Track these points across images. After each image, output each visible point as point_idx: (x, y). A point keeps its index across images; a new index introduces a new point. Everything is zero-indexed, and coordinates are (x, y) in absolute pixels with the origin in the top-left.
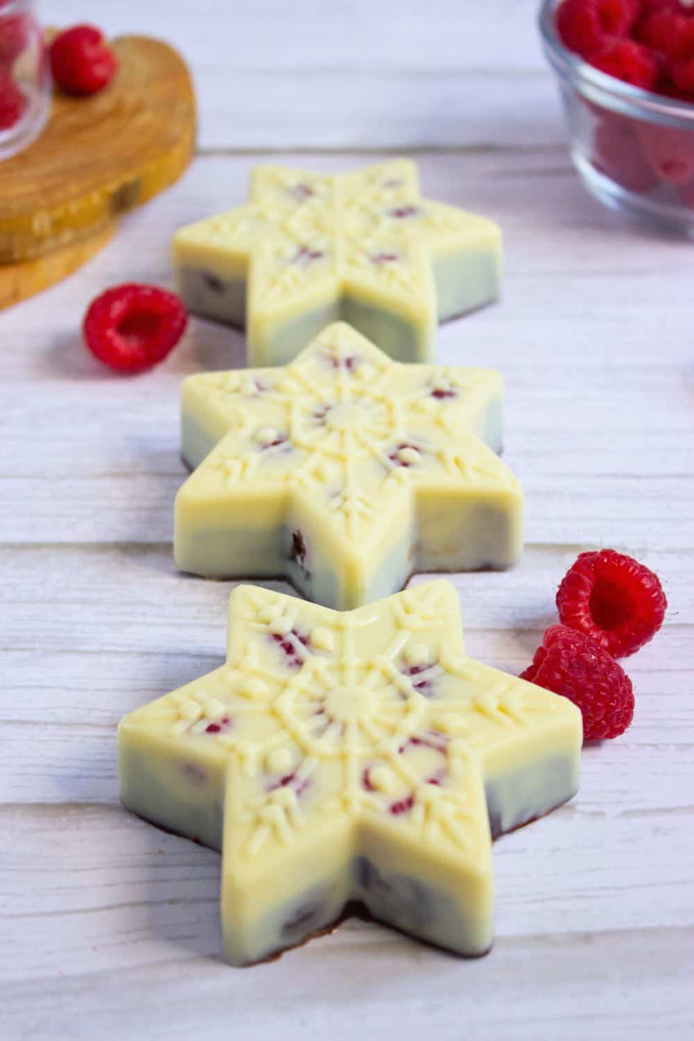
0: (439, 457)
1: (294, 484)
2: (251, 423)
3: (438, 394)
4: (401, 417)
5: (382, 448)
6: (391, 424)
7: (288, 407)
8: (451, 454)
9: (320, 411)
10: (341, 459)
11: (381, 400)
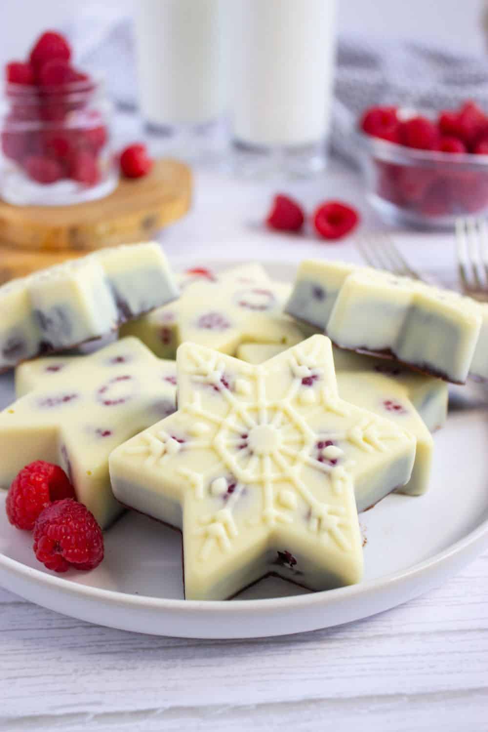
0: (350, 441)
1: (273, 524)
2: (200, 479)
3: (307, 381)
4: (301, 418)
5: (308, 454)
6: (298, 429)
7: (213, 449)
8: (358, 435)
9: (241, 441)
10: (288, 481)
11: (274, 409)
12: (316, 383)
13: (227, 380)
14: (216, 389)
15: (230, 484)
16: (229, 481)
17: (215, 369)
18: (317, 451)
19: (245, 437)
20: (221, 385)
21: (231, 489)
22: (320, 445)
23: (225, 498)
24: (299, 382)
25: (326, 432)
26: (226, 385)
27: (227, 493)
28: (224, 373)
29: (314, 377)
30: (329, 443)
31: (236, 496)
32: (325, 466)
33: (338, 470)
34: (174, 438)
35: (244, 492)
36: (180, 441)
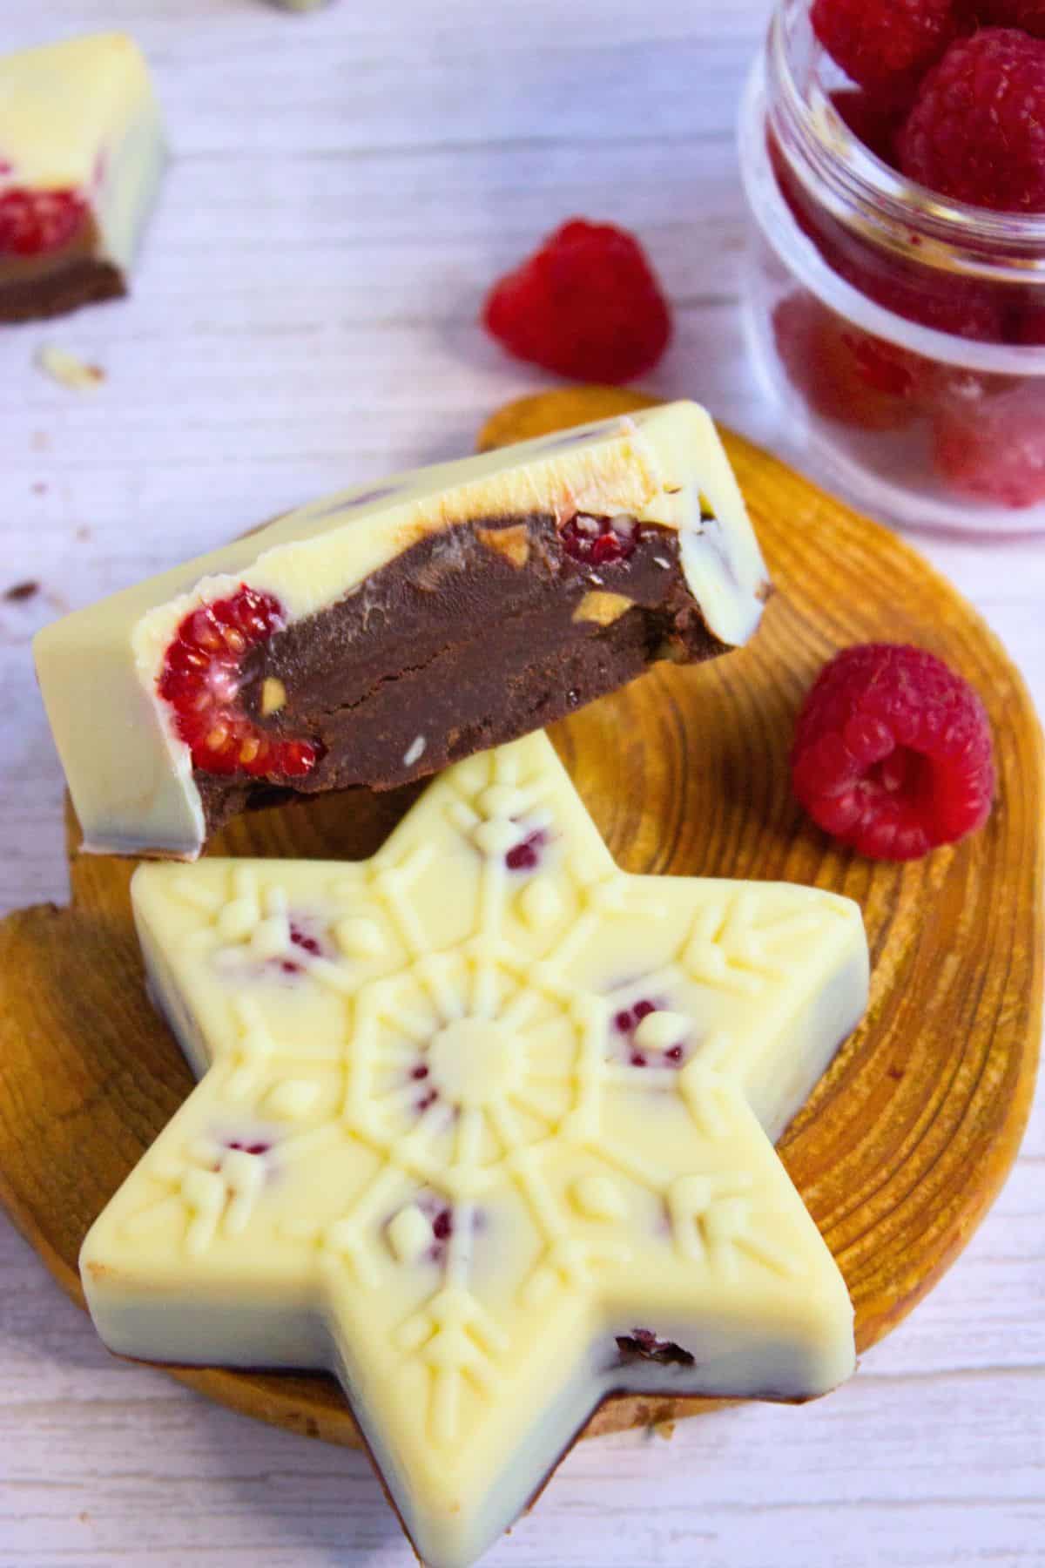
3: (521, 859)
5: (601, 1059)
12: (546, 854)
13: (308, 933)
14: (290, 967)
15: (434, 1217)
16: (426, 1208)
17: (265, 915)
18: (620, 1043)
19: (421, 1073)
20: (297, 954)
21: (443, 1227)
22: (625, 1023)
23: (437, 1255)
24: (498, 868)
25: (627, 983)
26: (311, 946)
27: (439, 1243)
28: (291, 915)
29: (537, 838)
30: (644, 1009)
31: (462, 1240)
32: (655, 1074)
33: (697, 1072)
34: (235, 1146)
35: (479, 1222)
36: (257, 1150)
